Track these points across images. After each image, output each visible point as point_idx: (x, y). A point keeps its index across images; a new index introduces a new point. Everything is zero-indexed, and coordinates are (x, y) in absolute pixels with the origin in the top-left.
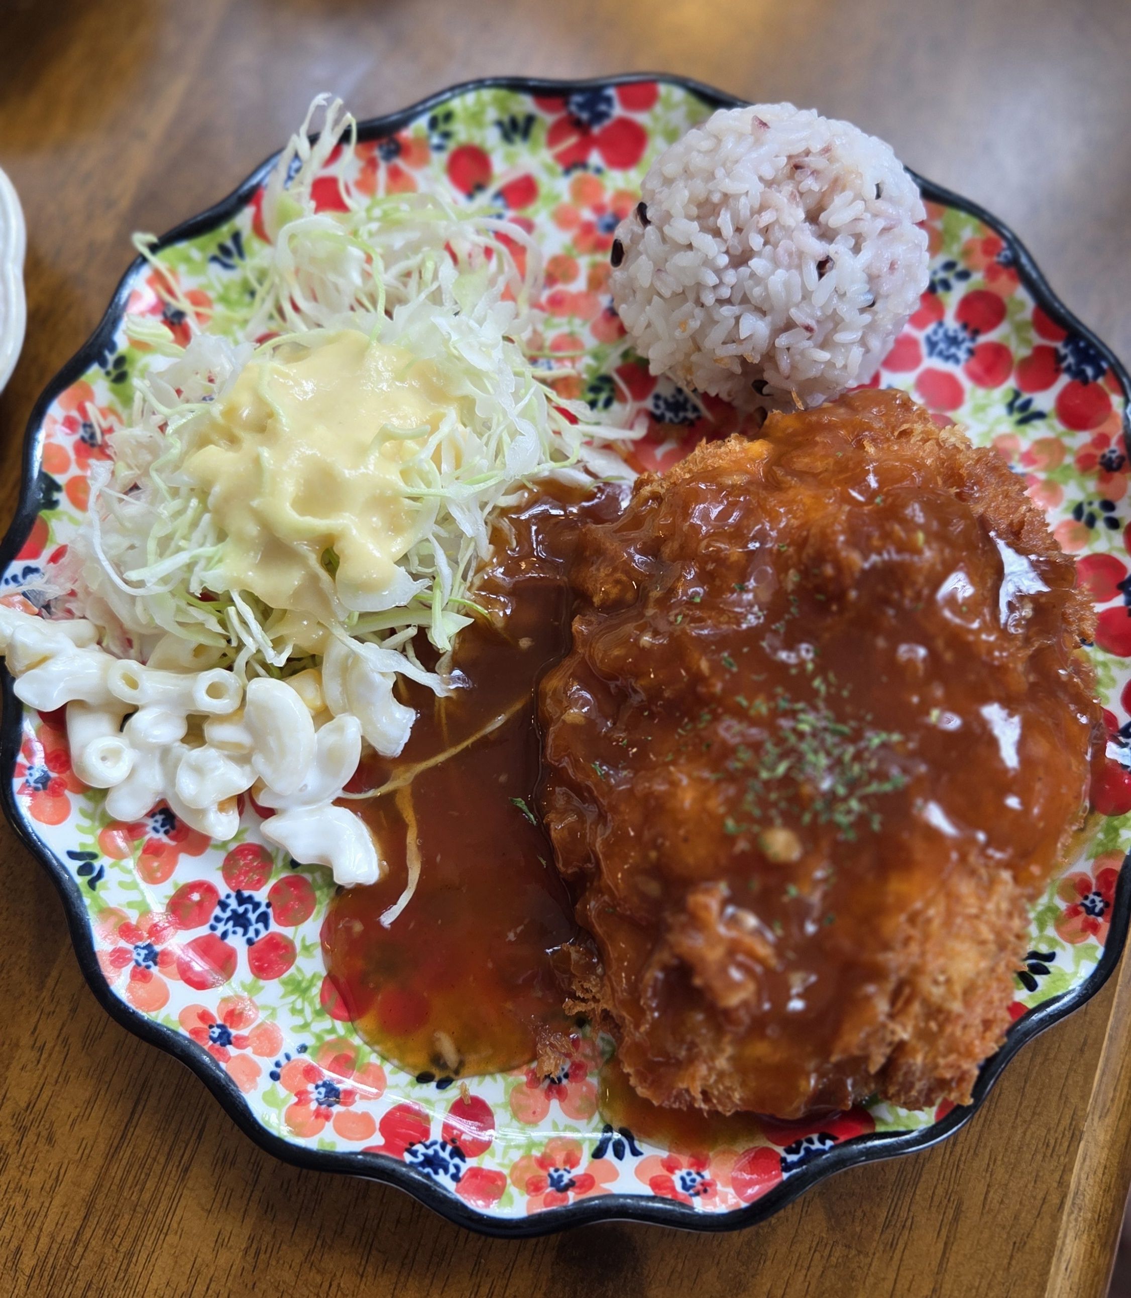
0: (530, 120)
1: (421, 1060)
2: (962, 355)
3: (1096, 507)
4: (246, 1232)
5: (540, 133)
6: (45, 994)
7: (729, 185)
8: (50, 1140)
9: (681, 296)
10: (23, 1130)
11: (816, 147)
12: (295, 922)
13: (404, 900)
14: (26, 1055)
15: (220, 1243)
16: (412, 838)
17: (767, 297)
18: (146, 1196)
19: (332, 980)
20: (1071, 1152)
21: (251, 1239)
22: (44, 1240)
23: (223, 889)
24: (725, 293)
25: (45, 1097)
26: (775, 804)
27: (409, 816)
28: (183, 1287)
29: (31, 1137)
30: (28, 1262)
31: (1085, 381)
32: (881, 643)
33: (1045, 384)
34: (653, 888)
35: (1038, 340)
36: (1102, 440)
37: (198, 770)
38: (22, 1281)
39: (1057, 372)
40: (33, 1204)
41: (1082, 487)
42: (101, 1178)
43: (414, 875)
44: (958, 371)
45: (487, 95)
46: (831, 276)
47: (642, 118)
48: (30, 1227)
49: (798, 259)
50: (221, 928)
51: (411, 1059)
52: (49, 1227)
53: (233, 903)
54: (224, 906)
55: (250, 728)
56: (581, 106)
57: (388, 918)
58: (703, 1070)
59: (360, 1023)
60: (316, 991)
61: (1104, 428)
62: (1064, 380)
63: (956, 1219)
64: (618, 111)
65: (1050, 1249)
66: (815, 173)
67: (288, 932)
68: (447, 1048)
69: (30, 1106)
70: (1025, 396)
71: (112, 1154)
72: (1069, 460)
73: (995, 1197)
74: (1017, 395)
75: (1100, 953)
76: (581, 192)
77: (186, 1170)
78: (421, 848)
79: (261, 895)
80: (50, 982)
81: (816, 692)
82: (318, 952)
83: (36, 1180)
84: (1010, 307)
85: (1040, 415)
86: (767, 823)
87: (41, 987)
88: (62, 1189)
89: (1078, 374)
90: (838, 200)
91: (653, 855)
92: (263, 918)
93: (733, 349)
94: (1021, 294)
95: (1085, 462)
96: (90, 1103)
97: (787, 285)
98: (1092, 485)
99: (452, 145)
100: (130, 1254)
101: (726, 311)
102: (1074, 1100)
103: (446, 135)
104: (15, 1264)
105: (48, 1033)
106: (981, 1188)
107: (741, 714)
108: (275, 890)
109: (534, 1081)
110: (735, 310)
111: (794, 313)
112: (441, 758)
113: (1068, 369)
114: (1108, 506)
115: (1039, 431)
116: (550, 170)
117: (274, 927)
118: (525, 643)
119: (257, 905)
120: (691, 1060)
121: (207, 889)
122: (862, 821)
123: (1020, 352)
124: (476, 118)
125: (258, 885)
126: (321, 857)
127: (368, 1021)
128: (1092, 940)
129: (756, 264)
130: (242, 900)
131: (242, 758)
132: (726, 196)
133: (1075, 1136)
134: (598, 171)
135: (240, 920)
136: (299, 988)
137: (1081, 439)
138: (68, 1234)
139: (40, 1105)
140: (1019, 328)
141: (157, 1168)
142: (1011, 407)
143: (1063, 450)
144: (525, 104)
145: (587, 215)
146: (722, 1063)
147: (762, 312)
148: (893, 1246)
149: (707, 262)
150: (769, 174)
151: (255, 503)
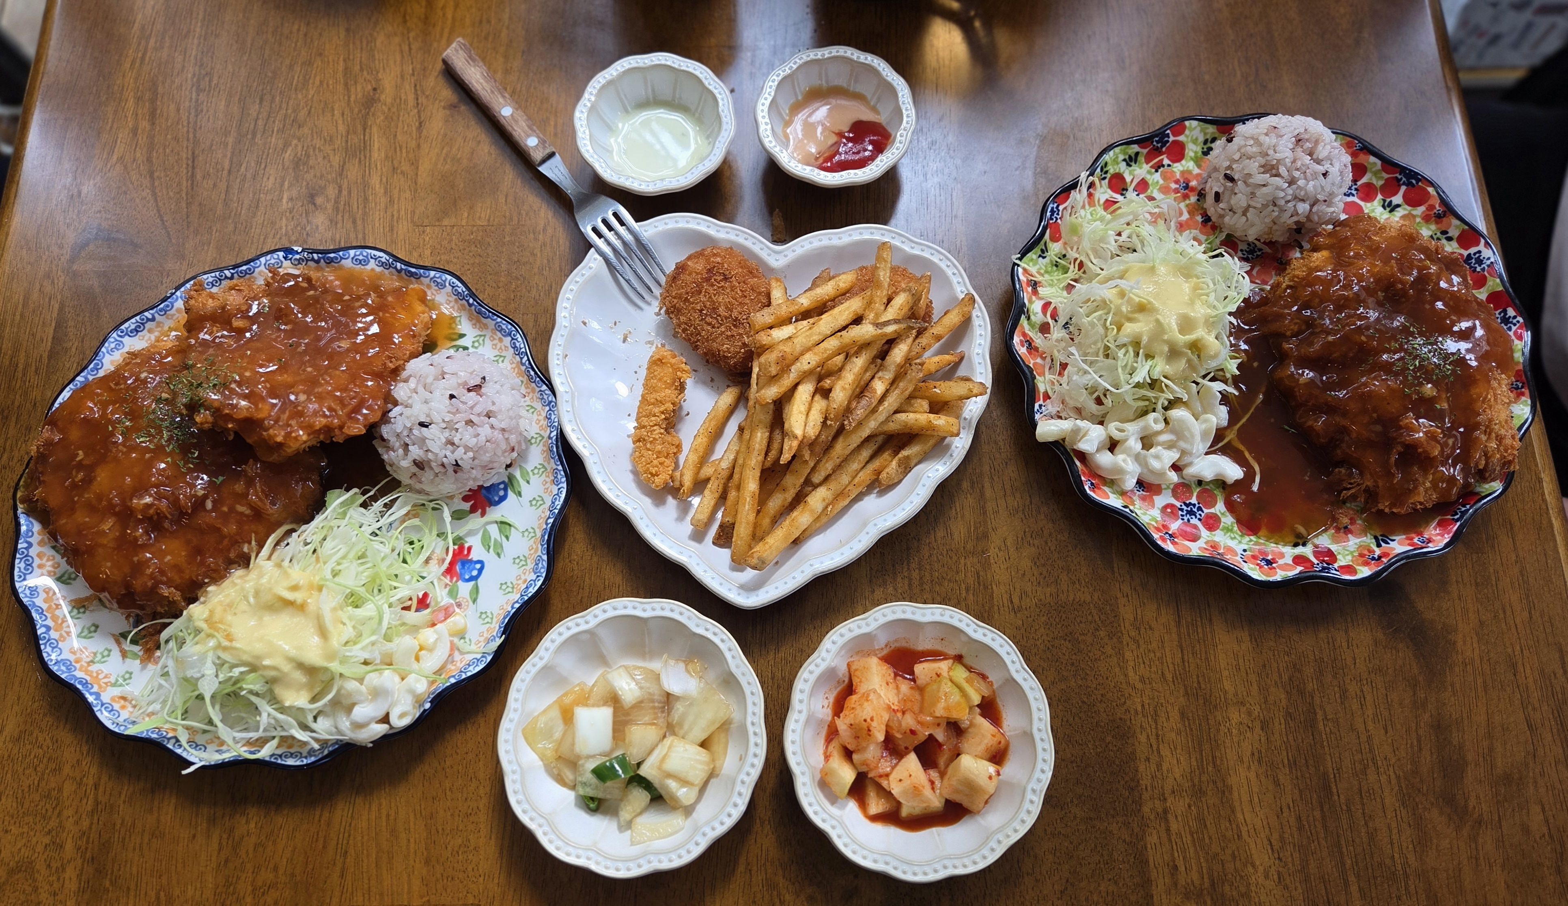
0: (1137, 154)
1: (1292, 539)
2: (1354, 192)
3: (1439, 234)
4: (1247, 633)
5: (1141, 159)
6: (1117, 575)
7: (1278, 156)
8: (1151, 628)
9: (1265, 206)
10: (1139, 629)
11: (1302, 130)
12: (1213, 506)
13: (1258, 479)
14: (1122, 601)
15: (1239, 641)
16: (1247, 454)
17: (1306, 193)
18: (1201, 635)
19: (1239, 522)
20: (1542, 488)
21: (1250, 635)
22: (1171, 666)
23: (1178, 504)
24: (1289, 198)
25: (1139, 612)
26: (1420, 377)
27: (1241, 447)
28: (1234, 663)
29: (1143, 631)
30: (1169, 677)
31: (1413, 186)
32: (1427, 307)
33: (1395, 193)
34: (1378, 428)
35: (1386, 176)
36: (1432, 207)
37: (1157, 457)
38: (1171, 684)
39: (1399, 186)
40: (1158, 654)
41: (1430, 229)
42: (1179, 635)
43: (1257, 468)
44: (1355, 199)
45: (1117, 150)
46: (1329, 177)
47: (1181, 138)
48: (1162, 663)
49: (1315, 176)
50: (1186, 518)
51: (1287, 540)
52: (1169, 660)
53: (1184, 507)
54: (1182, 510)
55: (1173, 432)
56: (1157, 142)
57: (1255, 488)
58: (1422, 489)
59: (1260, 534)
60: (1236, 528)
61: (1430, 202)
62: (1403, 188)
63: (1512, 528)
64: (1172, 138)
65: (1551, 526)
66: (1307, 140)
67: (1212, 510)
68: (1301, 529)
69: (1135, 619)
70: (1388, 200)
71: (1178, 624)
72: (1418, 220)
73: (1522, 514)
74: (1384, 201)
75: (1529, 402)
76: (1164, 177)
77: (1211, 620)
78: (1254, 458)
79: (1194, 500)
80: (1116, 570)
81: (1413, 333)
82: (1228, 514)
83: (1154, 645)
84: (1368, 166)
85: (1398, 206)
86: (1421, 384)
87: (1113, 572)
88: (1166, 645)
89: (1409, 184)
90: (1320, 148)
91: (1375, 415)
92: (1200, 509)
93: (1295, 219)
94: (1372, 159)
95: (1427, 219)
96: (1158, 609)
97: (1314, 186)
98: (1433, 227)
99: (1108, 176)
100: (1207, 659)
101: (1290, 205)
102: (1533, 468)
103: (1106, 172)
104: (1165, 679)
105: (1126, 588)
106: (1515, 513)
107: (1388, 351)
108: (1198, 497)
109: (1338, 529)
110: (1293, 203)
111: (1319, 197)
112: (1244, 420)
113: (1404, 184)
114: (1444, 232)
115: (1400, 212)
116: (1149, 172)
117: (1206, 511)
118: (1255, 364)
119: (1194, 505)
120: (1416, 488)
121: (1172, 506)
122: (1454, 372)
123: (1379, 183)
124: (1115, 161)
125: (1190, 497)
126: (1217, 475)
127: (1263, 532)
128: (1523, 398)
129: (1301, 183)
130: (1187, 505)
131: (1170, 446)
132: (1278, 161)
133: (1540, 481)
134: (1169, 166)
135: (1191, 513)
136: (1228, 530)
137: (1420, 210)
138: (1178, 660)
139: (1139, 617)
140: (1375, 174)
141: (1199, 623)
142: (1384, 207)
143: (1414, 217)
144: (1135, 148)
145: (1174, 186)
146: (1428, 484)
147: (1303, 200)
148: (1493, 547)
149: (1278, 188)
150: (1291, 146)
151: (1166, 337)
